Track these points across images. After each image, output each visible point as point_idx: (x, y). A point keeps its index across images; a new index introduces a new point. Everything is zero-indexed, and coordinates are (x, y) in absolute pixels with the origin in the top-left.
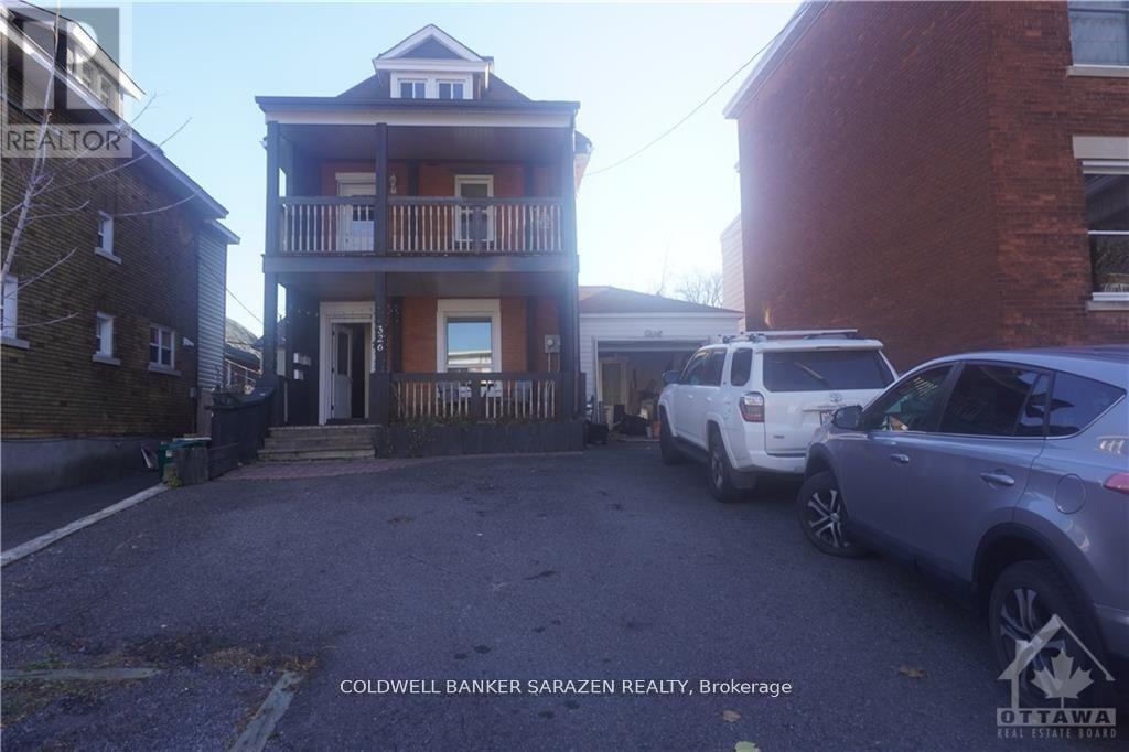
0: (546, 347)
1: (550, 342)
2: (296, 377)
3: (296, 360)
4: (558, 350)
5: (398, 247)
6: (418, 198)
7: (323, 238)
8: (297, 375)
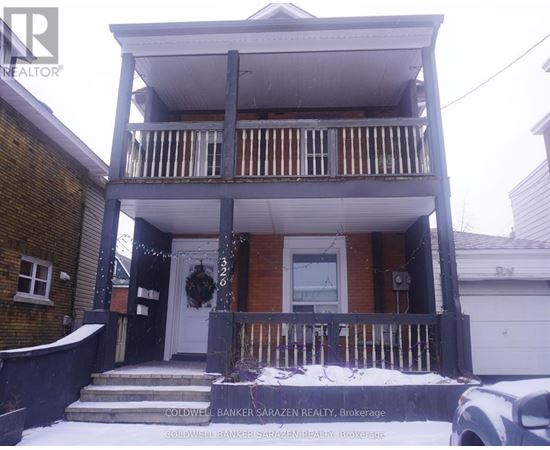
0: (395, 284)
1: (399, 279)
2: (139, 312)
3: (140, 295)
4: (407, 288)
5: (247, 172)
6: (268, 121)
7: (168, 164)
8: (141, 310)
